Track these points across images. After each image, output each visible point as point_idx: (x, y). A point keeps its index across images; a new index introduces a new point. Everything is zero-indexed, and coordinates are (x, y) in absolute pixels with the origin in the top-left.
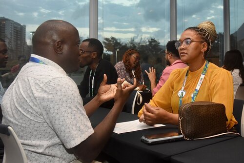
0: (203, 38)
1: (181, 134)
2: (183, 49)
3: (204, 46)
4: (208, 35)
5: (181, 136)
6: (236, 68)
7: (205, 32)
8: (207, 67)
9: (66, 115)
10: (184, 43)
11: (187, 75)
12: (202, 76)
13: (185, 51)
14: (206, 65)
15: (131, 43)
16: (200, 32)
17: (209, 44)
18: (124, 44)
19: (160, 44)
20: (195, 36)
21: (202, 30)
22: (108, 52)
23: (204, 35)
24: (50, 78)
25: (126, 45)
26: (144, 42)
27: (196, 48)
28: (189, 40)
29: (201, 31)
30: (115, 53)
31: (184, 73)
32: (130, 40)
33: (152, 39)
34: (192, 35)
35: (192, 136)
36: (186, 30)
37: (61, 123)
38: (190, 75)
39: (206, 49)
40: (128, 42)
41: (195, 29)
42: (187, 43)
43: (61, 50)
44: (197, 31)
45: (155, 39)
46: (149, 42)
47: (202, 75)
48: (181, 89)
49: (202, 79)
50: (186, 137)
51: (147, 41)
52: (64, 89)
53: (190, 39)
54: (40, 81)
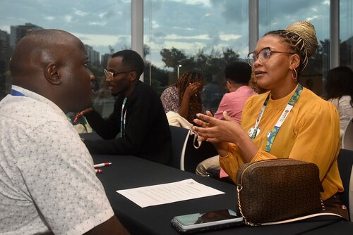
0: (292, 48)
1: (239, 215)
2: (259, 65)
3: (294, 60)
4: (302, 42)
5: (240, 219)
6: (346, 94)
7: (296, 39)
8: (298, 94)
9: (67, 181)
10: (261, 56)
11: (265, 104)
12: (289, 107)
13: (262, 69)
14: (297, 91)
15: (199, 56)
16: (287, 38)
17: (302, 57)
18: (189, 58)
19: (239, 57)
20: (279, 44)
21: (290, 35)
22: (167, 68)
23: (295, 43)
24: (44, 121)
25: (192, 59)
26: (217, 53)
27: (281, 63)
28: (268, 51)
29: (290, 37)
30: (176, 70)
31: (261, 101)
32: (198, 52)
33: (228, 51)
34: (274, 42)
35: (257, 219)
36: (266, 35)
37: (59, 195)
38: (270, 105)
39: (297, 64)
40: (195, 54)
41: (280, 33)
42: (265, 55)
43: (59, 77)
44: (282, 36)
45: (233, 50)
46: (224, 54)
47: (288, 105)
48: (254, 124)
49: (287, 111)
50: (248, 221)
51: (222, 52)
52: (64, 140)
53: (269, 48)
54: (25, 124)
